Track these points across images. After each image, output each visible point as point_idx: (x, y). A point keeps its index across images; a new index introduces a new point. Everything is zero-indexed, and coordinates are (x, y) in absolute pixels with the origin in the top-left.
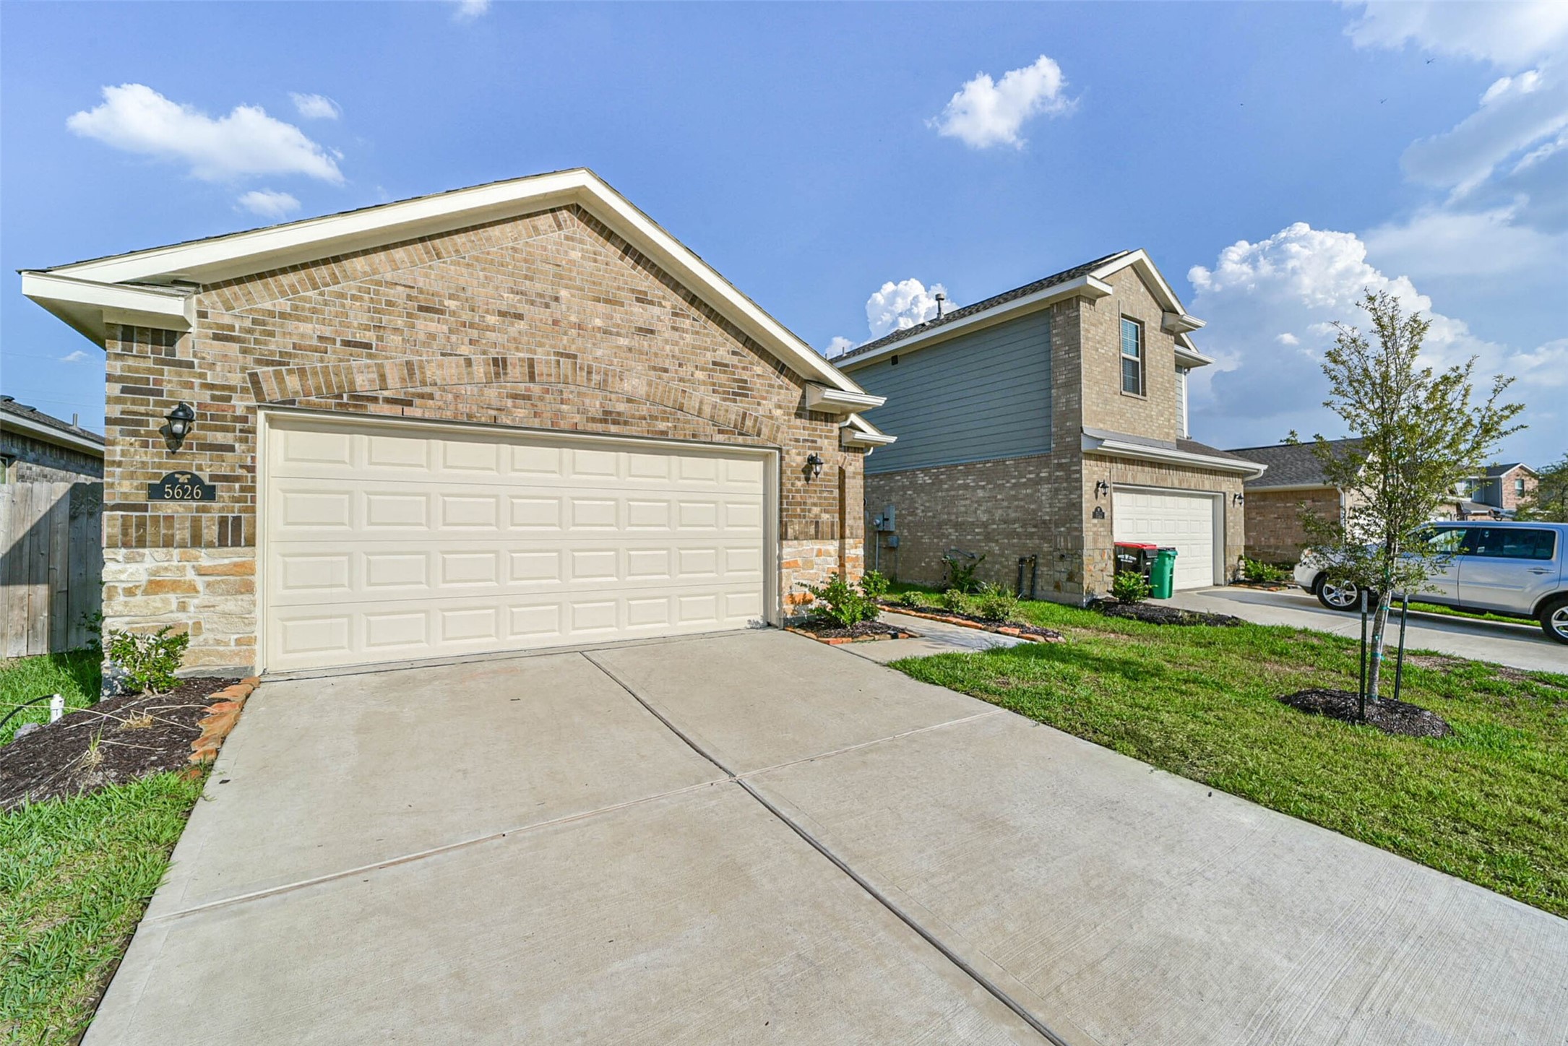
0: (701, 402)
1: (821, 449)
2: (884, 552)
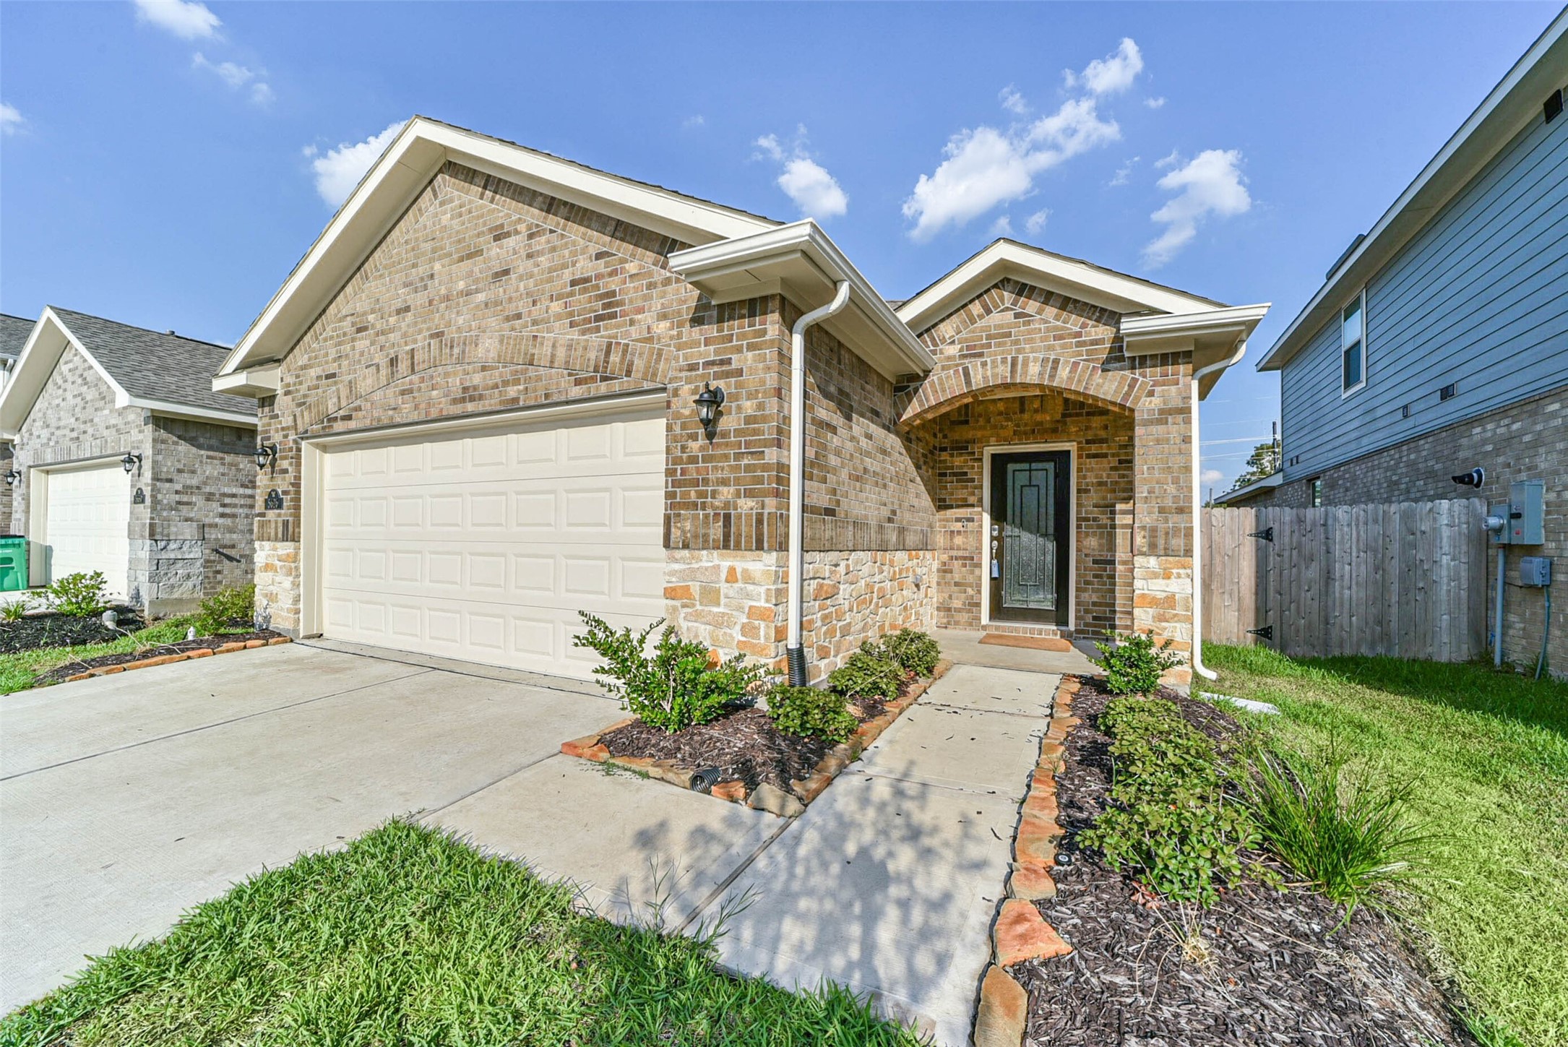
1: (740, 372)
2: (1516, 595)
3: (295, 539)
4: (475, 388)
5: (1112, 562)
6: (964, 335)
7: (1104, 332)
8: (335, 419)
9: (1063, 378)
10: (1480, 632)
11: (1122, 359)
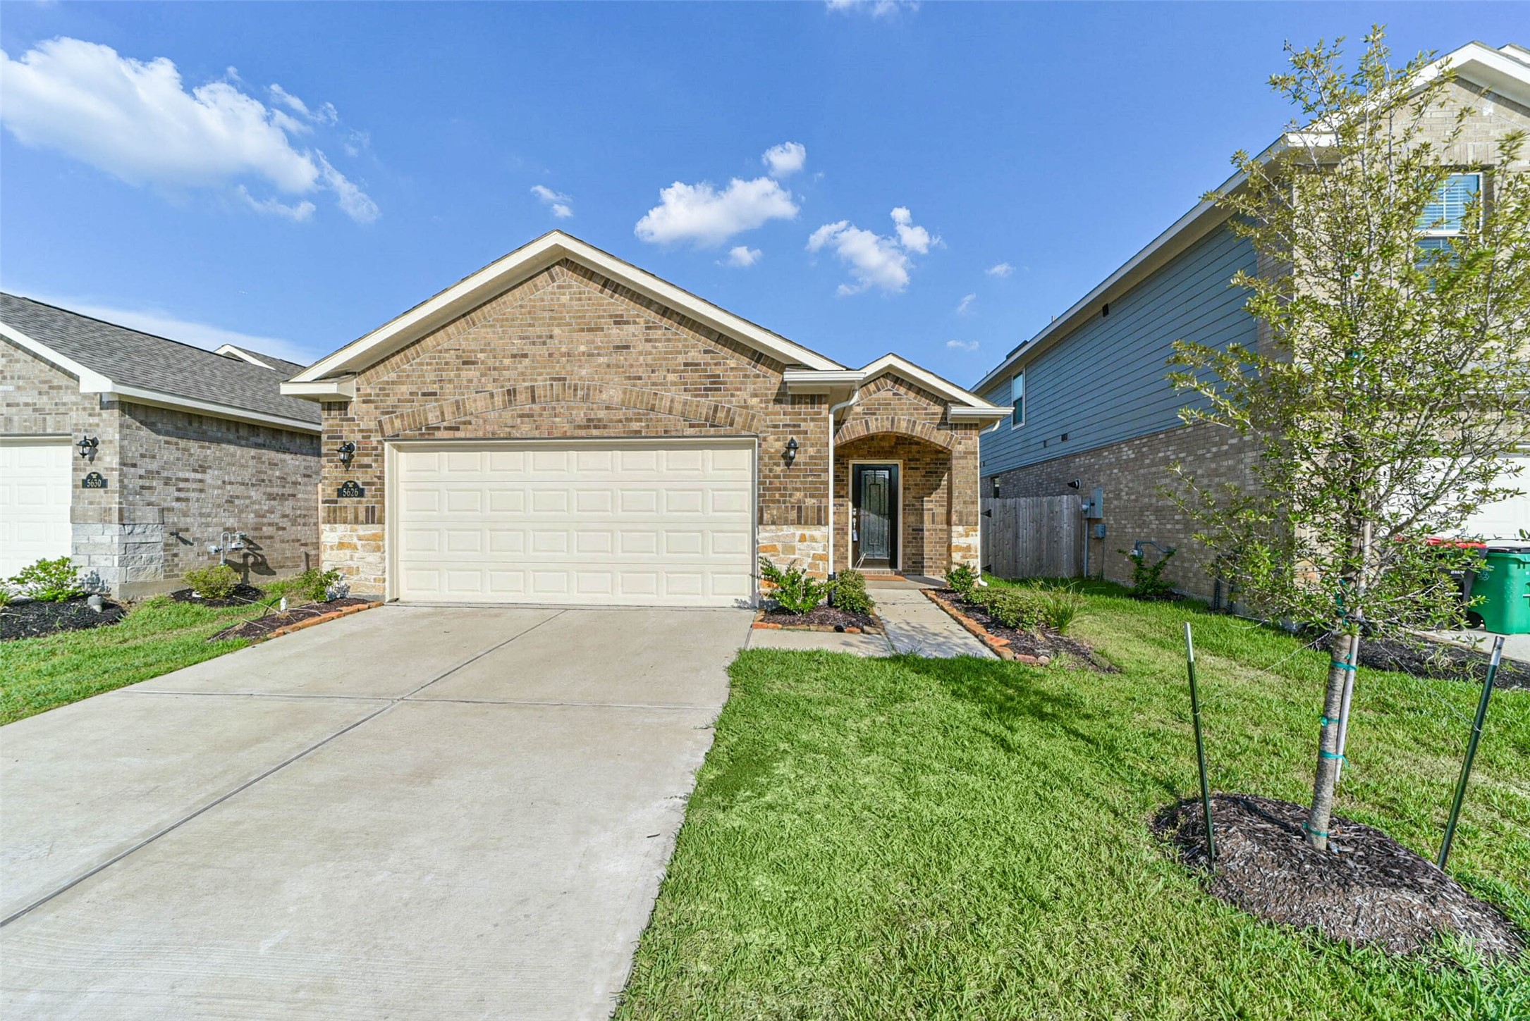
0: (672, 401)
1: (806, 432)
2: (1093, 543)
3: (381, 522)
4: (599, 420)
5: (922, 530)
6: (865, 401)
7: (938, 409)
8: (438, 429)
9: (917, 431)
10: (1079, 562)
11: (946, 424)
